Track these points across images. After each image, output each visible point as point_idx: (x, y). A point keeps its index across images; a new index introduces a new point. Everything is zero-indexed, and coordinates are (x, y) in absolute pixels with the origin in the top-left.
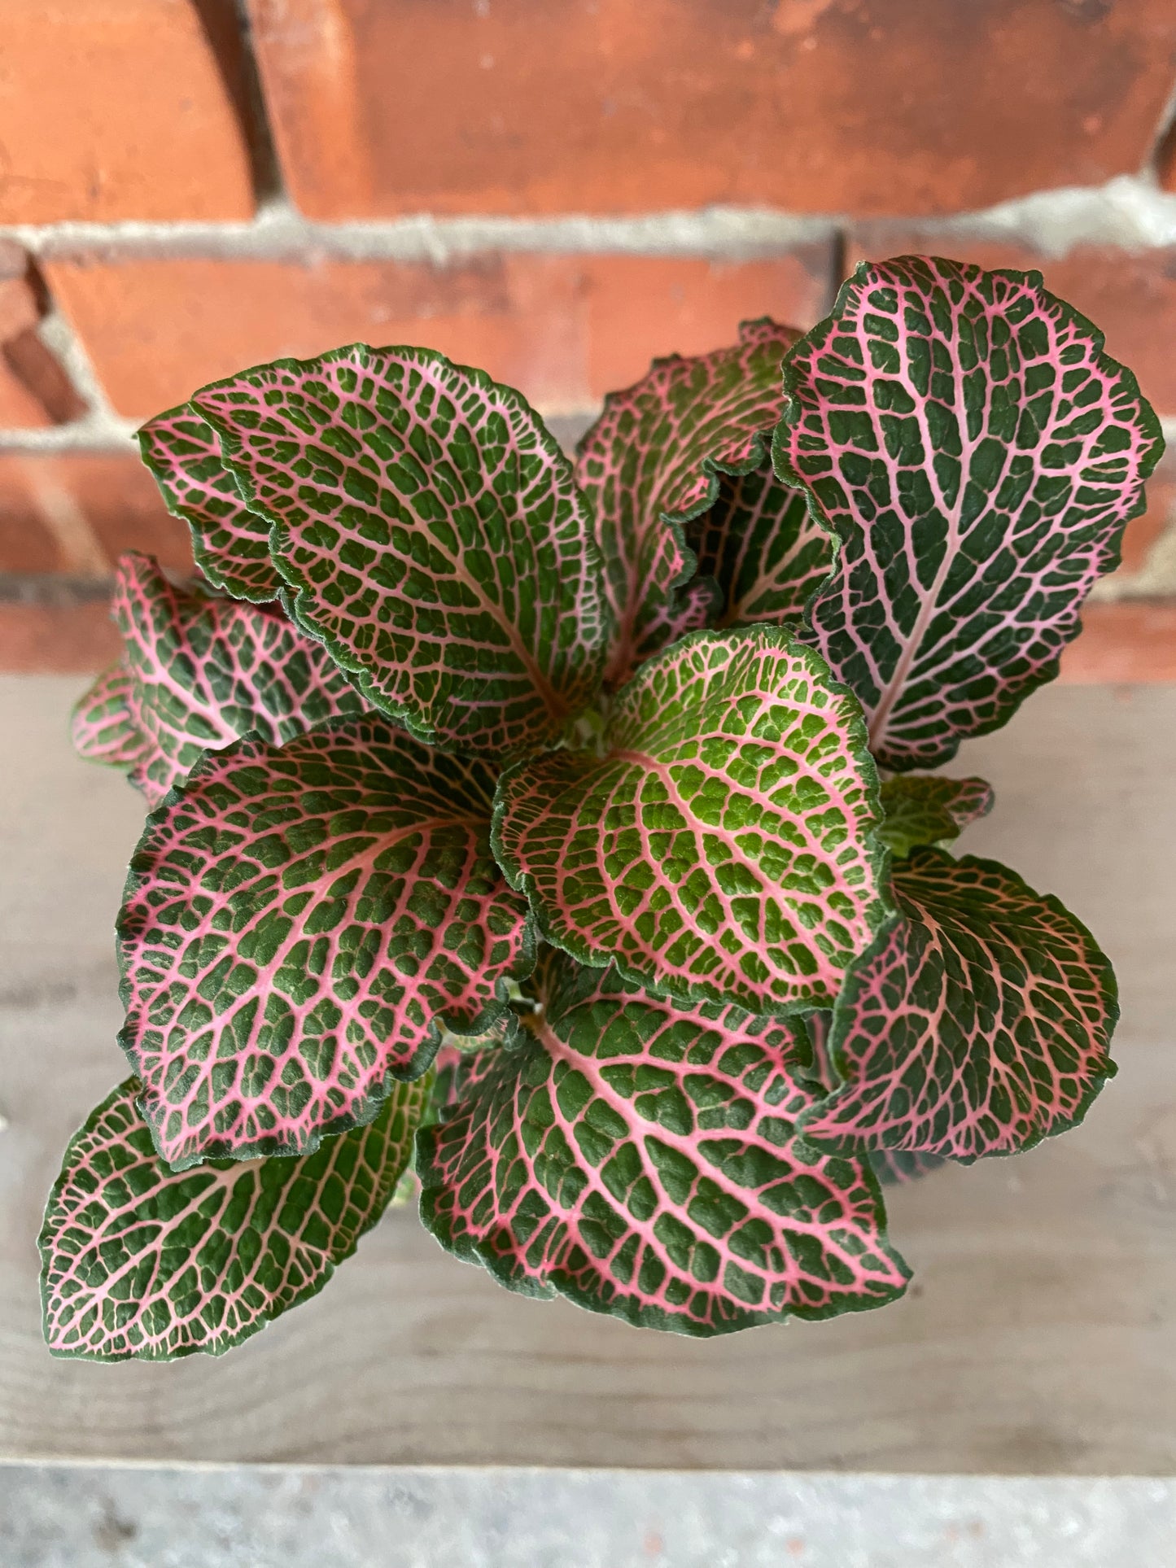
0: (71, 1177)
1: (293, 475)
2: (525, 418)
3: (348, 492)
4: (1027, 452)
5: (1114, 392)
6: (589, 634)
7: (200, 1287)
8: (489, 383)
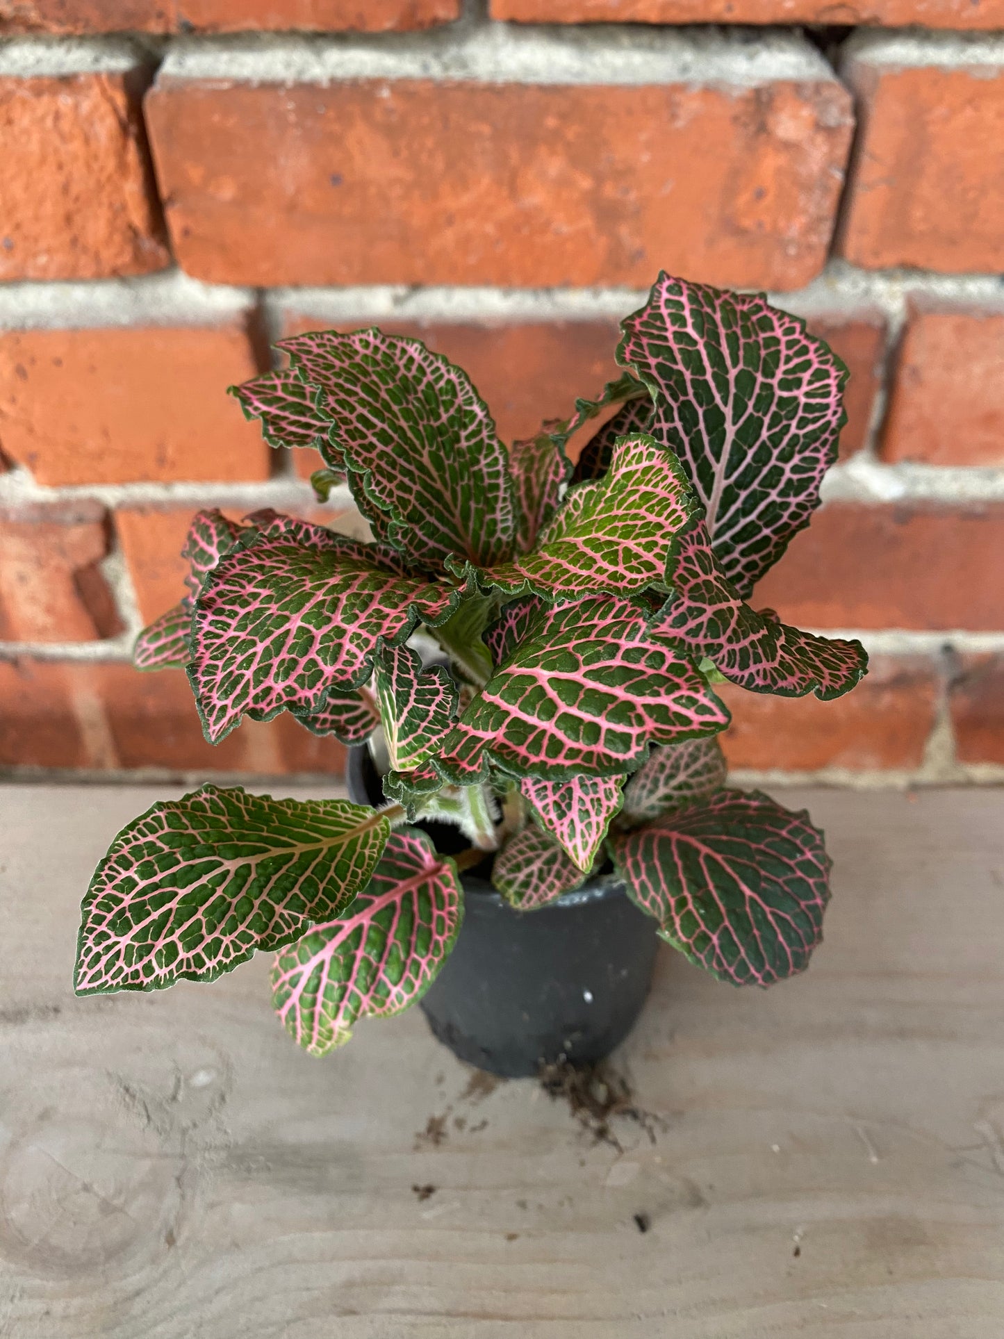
0: (113, 859)
1: (332, 377)
2: (468, 387)
3: (363, 391)
4: (769, 381)
5: (816, 350)
6: (505, 530)
7: (204, 931)
8: (446, 362)
